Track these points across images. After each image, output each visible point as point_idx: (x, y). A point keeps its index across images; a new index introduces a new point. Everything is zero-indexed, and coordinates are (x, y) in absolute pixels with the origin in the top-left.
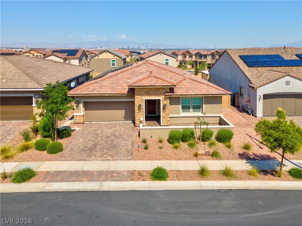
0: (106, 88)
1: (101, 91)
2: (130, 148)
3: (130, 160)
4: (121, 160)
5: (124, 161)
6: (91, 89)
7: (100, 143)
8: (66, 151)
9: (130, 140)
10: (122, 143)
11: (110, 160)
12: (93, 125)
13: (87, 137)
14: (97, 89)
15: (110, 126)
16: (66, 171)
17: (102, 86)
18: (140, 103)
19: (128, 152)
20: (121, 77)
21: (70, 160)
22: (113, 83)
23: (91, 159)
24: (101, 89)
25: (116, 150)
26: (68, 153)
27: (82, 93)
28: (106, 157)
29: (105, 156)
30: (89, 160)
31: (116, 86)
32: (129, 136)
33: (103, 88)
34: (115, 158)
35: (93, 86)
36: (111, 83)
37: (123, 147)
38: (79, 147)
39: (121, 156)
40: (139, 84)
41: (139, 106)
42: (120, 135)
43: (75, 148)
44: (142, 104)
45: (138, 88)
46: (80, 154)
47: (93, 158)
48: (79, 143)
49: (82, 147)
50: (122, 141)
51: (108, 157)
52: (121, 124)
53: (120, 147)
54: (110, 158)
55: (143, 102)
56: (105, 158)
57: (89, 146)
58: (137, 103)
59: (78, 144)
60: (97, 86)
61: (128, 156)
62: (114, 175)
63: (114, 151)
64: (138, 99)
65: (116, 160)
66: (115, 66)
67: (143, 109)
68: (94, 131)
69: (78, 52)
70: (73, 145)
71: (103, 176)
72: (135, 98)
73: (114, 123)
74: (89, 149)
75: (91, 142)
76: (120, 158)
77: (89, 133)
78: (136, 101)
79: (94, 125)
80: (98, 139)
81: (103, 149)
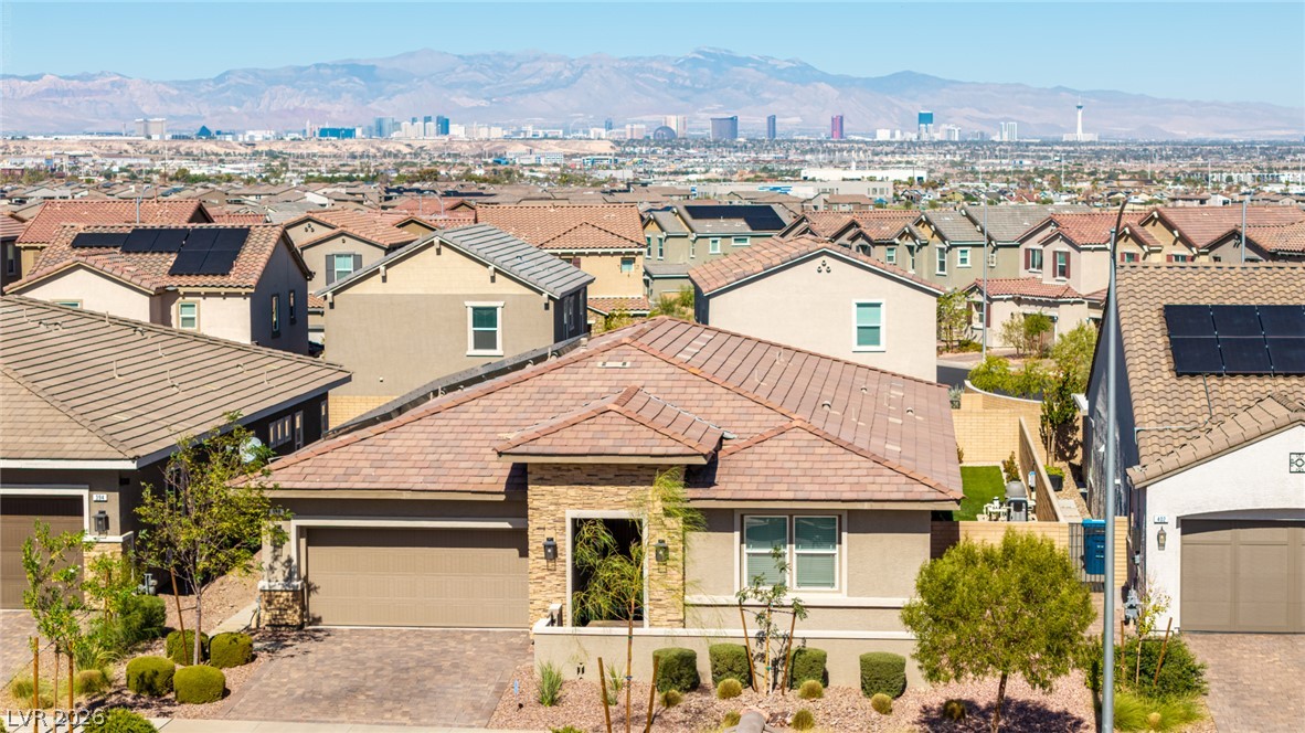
0: (405, 464)
1: (382, 479)
2: (484, 701)
3: (480, 726)
4: (445, 725)
6: (336, 471)
7: (370, 684)
8: (242, 701)
9: (492, 680)
10: (458, 686)
11: (405, 724)
12: (343, 636)
13: (318, 668)
14: (364, 472)
15: (419, 640)
17: (386, 457)
18: (550, 534)
19: (477, 708)
20: (478, 416)
21: (261, 720)
22: (437, 443)
23: (336, 719)
24: (380, 472)
25: (433, 703)
26: (250, 704)
27: (298, 485)
28: (392, 718)
29: (388, 715)
30: (329, 722)
31: (451, 457)
32: (490, 670)
33: (390, 464)
34: (424, 720)
35: (343, 456)
36: (429, 443)
37: (461, 698)
38: (290, 693)
39: (445, 718)
40: (543, 445)
41: (546, 547)
42: (455, 666)
43: (276, 692)
44: (557, 539)
45: (542, 466)
46: (296, 708)
47: (344, 717)
48: (287, 682)
49: (300, 692)
50: (458, 683)
51: (399, 717)
52: (468, 637)
53: (449, 696)
54: (405, 720)
55: (564, 529)
56: (387, 719)
57: (326, 690)
58: (536, 532)
59: (284, 685)
60: (364, 456)
61: (471, 720)
63: (422, 707)
64: (541, 515)
65: (427, 725)
66: (499, 351)
67: (565, 561)
68: (346, 653)
69: (248, 249)
70: (267, 685)
72: (530, 512)
73: (437, 632)
74: (327, 698)
75: (335, 682)
76: (443, 721)
77: (326, 658)
78: (532, 526)
79: (349, 637)
80: (362, 674)
81: (381, 700)
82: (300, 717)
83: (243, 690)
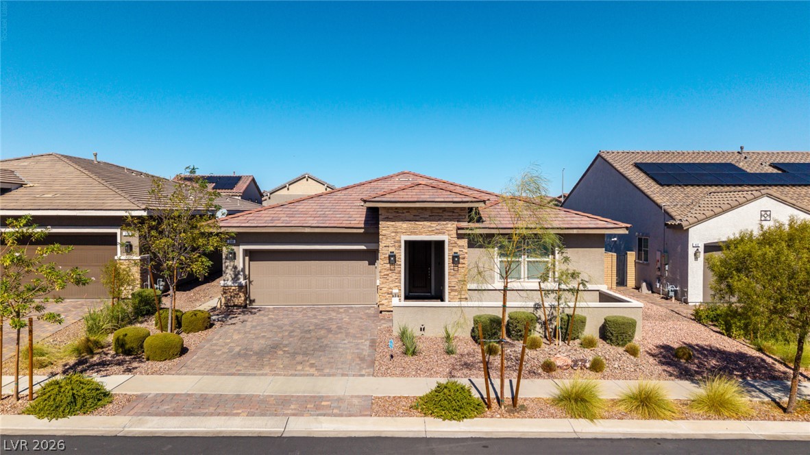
0: (305, 215)
2: (366, 353)
3: (369, 375)
4: (343, 375)
5: (351, 378)
7: (285, 342)
8: (195, 357)
9: (365, 337)
10: (345, 342)
11: (312, 375)
12: (269, 311)
13: (252, 332)
16: (189, 395)
18: (392, 249)
19: (362, 359)
20: (342, 197)
21: (204, 374)
22: (323, 207)
23: (261, 372)
25: (331, 356)
26: (200, 360)
27: (244, 225)
28: (302, 370)
29: (299, 367)
30: (255, 375)
31: (331, 212)
32: (362, 330)
33: (297, 215)
34: (327, 371)
37: (348, 351)
38: (231, 350)
39: (342, 369)
40: (389, 198)
41: (390, 256)
42: (339, 328)
43: (219, 350)
44: (396, 252)
45: (388, 209)
46: (232, 363)
47: (267, 370)
48: (229, 343)
49: (237, 349)
50: (344, 340)
51: (307, 368)
53: (340, 350)
54: (312, 371)
55: (400, 246)
56: (299, 370)
57: (256, 347)
58: (384, 249)
59: (227, 344)
60: (282, 212)
61: (361, 369)
62: (323, 403)
63: (324, 359)
64: (387, 239)
65: (329, 375)
67: (400, 265)
68: (271, 321)
70: (216, 345)
71: (292, 407)
72: (380, 237)
73: (323, 308)
74: (256, 353)
75: (262, 341)
76: (340, 371)
77: (258, 325)
78: (382, 246)
79: (272, 311)
80: (280, 335)
81: (294, 355)
82: (234, 371)
83: (198, 348)
